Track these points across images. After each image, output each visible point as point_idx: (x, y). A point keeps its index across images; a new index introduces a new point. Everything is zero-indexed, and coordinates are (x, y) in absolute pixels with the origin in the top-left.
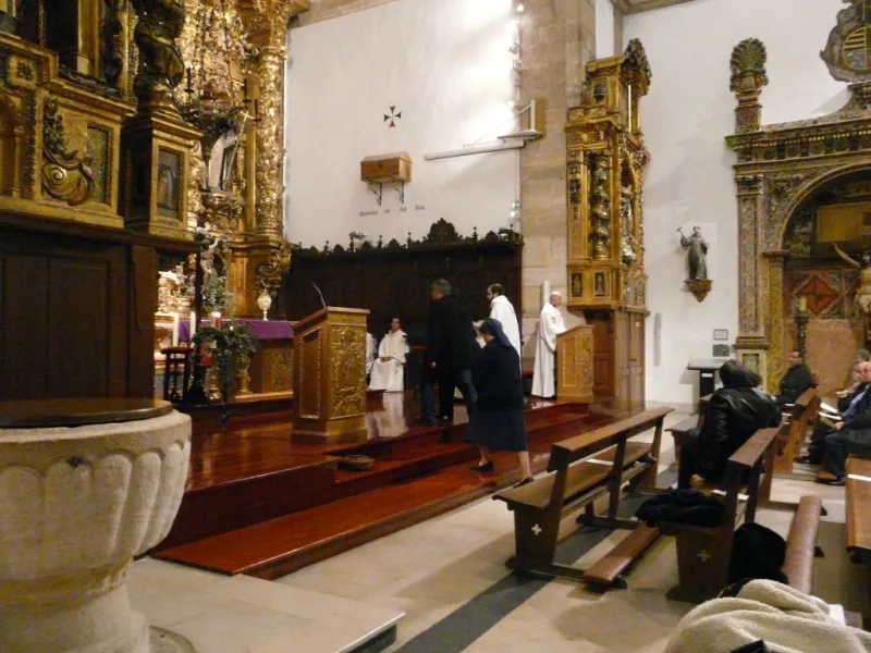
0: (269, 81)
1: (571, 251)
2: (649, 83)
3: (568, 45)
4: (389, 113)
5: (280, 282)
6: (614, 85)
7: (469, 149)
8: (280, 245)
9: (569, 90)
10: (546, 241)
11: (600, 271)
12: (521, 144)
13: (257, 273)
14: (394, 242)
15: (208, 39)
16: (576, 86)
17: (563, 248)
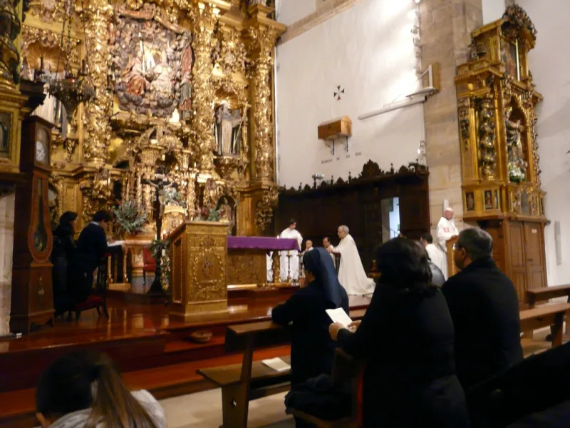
0: (261, 81)
1: (464, 175)
2: (534, 38)
3: (454, 20)
4: (337, 91)
5: (273, 212)
6: (495, 43)
7: (387, 107)
8: (270, 187)
9: (457, 53)
10: (445, 169)
11: (488, 189)
12: (423, 99)
13: (257, 206)
14: (340, 180)
15: (219, 60)
16: (462, 49)
17: (458, 174)
